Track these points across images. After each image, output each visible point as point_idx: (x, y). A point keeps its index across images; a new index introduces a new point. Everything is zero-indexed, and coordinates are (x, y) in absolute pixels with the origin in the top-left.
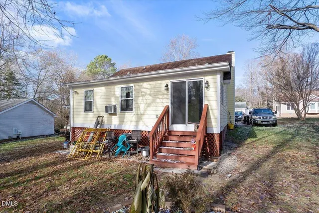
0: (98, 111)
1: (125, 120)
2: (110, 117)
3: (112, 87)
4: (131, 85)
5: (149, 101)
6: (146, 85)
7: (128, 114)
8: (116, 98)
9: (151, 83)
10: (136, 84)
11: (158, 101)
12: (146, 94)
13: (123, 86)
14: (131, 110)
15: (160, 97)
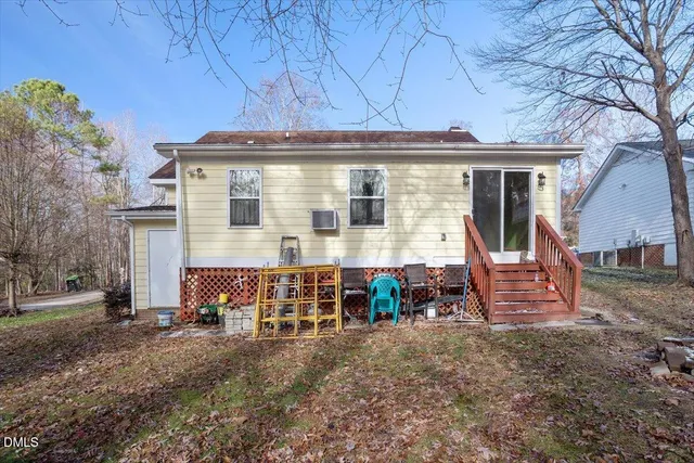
0: (278, 225)
1: (364, 246)
2: (318, 238)
3: (325, 167)
4: (380, 167)
5: (424, 206)
6: (416, 170)
7: (371, 233)
8: (336, 194)
9: (429, 166)
10: (391, 166)
11: (446, 205)
12: (418, 189)
13: (355, 167)
14: (381, 222)
15: (451, 197)
